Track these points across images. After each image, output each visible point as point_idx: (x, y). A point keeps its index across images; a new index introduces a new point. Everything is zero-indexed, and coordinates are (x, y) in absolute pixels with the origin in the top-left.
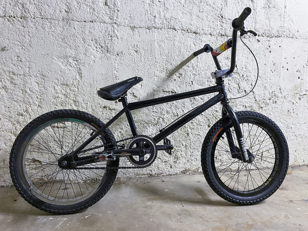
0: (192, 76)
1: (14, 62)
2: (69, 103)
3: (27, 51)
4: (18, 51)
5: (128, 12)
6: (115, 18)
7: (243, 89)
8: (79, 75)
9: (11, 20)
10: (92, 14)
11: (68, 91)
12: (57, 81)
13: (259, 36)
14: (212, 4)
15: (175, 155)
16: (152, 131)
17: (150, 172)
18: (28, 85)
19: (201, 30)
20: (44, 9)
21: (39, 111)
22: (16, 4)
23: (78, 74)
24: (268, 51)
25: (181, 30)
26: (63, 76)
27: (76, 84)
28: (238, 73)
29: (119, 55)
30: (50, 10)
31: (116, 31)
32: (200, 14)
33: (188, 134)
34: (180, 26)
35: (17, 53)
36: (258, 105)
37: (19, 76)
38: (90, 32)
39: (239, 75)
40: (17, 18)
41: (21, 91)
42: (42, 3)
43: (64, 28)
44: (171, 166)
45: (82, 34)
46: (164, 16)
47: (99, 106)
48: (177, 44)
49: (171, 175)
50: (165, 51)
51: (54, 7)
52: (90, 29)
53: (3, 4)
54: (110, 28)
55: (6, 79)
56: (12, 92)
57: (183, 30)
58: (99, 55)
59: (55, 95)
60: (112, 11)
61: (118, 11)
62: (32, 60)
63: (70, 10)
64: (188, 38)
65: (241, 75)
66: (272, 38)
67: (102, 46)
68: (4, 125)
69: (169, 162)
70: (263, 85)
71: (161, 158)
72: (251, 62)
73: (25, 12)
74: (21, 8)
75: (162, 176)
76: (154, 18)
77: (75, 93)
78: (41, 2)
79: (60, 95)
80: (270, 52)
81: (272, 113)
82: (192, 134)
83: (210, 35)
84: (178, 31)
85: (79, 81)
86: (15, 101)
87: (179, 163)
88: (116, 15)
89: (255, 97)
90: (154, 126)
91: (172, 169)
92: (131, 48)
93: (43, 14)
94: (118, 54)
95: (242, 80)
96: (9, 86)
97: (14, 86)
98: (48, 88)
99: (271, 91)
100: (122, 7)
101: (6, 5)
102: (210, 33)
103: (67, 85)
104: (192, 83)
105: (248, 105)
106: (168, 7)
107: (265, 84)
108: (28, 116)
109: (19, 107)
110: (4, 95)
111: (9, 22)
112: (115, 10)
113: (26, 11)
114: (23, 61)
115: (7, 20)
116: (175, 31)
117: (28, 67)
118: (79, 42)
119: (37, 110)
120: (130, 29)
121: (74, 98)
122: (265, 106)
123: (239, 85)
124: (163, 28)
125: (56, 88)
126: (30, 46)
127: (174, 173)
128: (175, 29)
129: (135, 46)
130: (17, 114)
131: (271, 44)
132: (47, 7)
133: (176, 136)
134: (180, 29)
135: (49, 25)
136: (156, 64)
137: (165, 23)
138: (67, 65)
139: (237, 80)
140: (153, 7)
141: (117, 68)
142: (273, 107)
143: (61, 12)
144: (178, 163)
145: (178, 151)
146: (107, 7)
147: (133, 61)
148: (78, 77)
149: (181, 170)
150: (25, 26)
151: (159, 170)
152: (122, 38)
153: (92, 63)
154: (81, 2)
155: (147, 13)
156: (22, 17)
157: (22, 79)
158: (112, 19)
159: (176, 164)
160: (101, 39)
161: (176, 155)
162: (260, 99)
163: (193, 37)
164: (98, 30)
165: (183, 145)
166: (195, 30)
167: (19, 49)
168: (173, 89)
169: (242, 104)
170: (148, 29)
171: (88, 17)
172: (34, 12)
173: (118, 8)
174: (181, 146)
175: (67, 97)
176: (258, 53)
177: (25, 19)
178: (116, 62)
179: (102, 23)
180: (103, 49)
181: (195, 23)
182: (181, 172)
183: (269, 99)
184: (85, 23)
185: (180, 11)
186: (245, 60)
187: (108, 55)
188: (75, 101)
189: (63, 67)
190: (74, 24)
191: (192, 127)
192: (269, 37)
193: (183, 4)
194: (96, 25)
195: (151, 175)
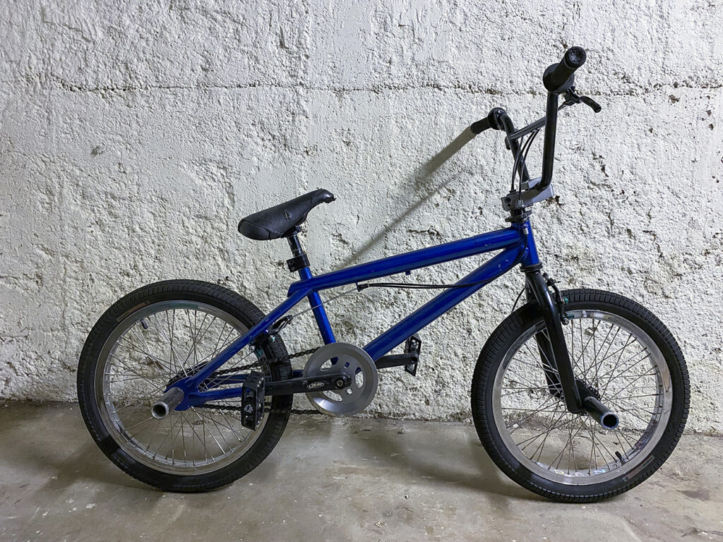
0: (482, 197)
1: (114, 175)
2: (211, 253)
3: (134, 152)
4: (119, 153)
5: (330, 56)
6: (301, 73)
7: (622, 226)
8: (230, 197)
9: (108, 95)
10: (252, 68)
11: (209, 230)
12: (187, 210)
13: (676, 87)
14: (536, 15)
15: (436, 376)
16: (384, 318)
17: (379, 407)
18: (137, 219)
19: (505, 82)
20: (163, 69)
21: (156, 267)
22: (115, 65)
23: (227, 195)
24: (704, 125)
25: (455, 88)
26: (200, 200)
27: (222, 217)
28: (609, 187)
29: (309, 153)
30: (174, 70)
31: (303, 103)
32: (504, 46)
33: (468, 331)
34: (453, 78)
35: (117, 158)
36: (668, 268)
37: (121, 201)
38: (250, 108)
39: (612, 191)
40: (117, 91)
41: (126, 229)
42: (159, 57)
43: (199, 104)
44: (428, 400)
45: (235, 114)
46: (413, 59)
47: (269, 260)
48: (444, 121)
49: (427, 420)
50: (413, 139)
51: (181, 63)
52: (250, 102)
53: (93, 66)
54: (290, 95)
55: (101, 206)
56: (110, 231)
57: (459, 87)
58: (267, 156)
59: (184, 237)
60: (295, 58)
61: (307, 57)
62: (143, 171)
63: (210, 65)
64: (472, 105)
65: (617, 191)
66: (718, 89)
67: (274, 136)
68: (99, 291)
69: (423, 390)
70: (685, 215)
71: (403, 379)
72: (648, 158)
73: (130, 77)
74: (122, 70)
75: (405, 419)
76: (388, 65)
77: (222, 233)
78: (158, 55)
79: (194, 239)
80: (711, 126)
81: (710, 291)
82: (479, 331)
83: (532, 93)
84: (446, 89)
85: (228, 209)
86: (116, 248)
87: (447, 395)
88: (303, 67)
89: (659, 247)
90: (387, 307)
91: (429, 407)
92: (335, 137)
93: (160, 78)
94: (307, 152)
95: (618, 203)
96: (107, 220)
97: (114, 219)
98: (172, 223)
99: (710, 232)
100: (315, 49)
101: (98, 67)
102: (531, 88)
103: (206, 218)
104: (481, 213)
105: (638, 267)
106: (423, 36)
107: (693, 213)
108: (138, 277)
109: (123, 260)
110: (99, 237)
111: (104, 100)
112: (301, 55)
113: (132, 75)
114: (127, 172)
115: (100, 96)
116: (439, 91)
117: (137, 184)
118: (229, 129)
119: (153, 266)
120: (334, 95)
121: (221, 245)
122: (689, 270)
123: (609, 217)
124: (409, 87)
125: (186, 224)
126: (140, 143)
127: (434, 417)
128: (438, 87)
129: (345, 132)
130: (120, 273)
131: (714, 106)
132: (168, 64)
133: (439, 334)
134: (451, 85)
135: (172, 101)
136: (391, 169)
137: (415, 73)
138: (207, 177)
139: (607, 204)
140: (385, 40)
141: (305, 181)
142: (715, 274)
143: (193, 71)
144: (444, 394)
145: (443, 369)
146: (284, 51)
147: (340, 164)
148: (227, 201)
149: (450, 412)
150: (131, 104)
151: (399, 405)
152: (315, 116)
153: (253, 172)
154: (231, 46)
155: (371, 55)
156: (126, 87)
157: (127, 206)
158: (294, 76)
159: (439, 398)
160: (272, 122)
161: (438, 377)
162: (676, 252)
163: (485, 101)
164: (267, 102)
165: (456, 355)
166: (490, 85)
167: (121, 150)
168: (433, 224)
169: (620, 265)
170: (375, 92)
171: (246, 77)
172: (146, 77)
173: (307, 50)
174: (453, 356)
175: (206, 242)
176: (671, 132)
177: (131, 91)
178: (303, 168)
179: (273, 87)
180: (276, 142)
181: (490, 66)
182: (451, 415)
183: (704, 252)
184: (239, 89)
185: (450, 42)
186: (630, 153)
187: (287, 153)
188: (221, 251)
189: (199, 182)
190: (217, 92)
191: (479, 315)
192: (709, 86)
193: (460, 25)
194: (262, 91)
195: (380, 415)
